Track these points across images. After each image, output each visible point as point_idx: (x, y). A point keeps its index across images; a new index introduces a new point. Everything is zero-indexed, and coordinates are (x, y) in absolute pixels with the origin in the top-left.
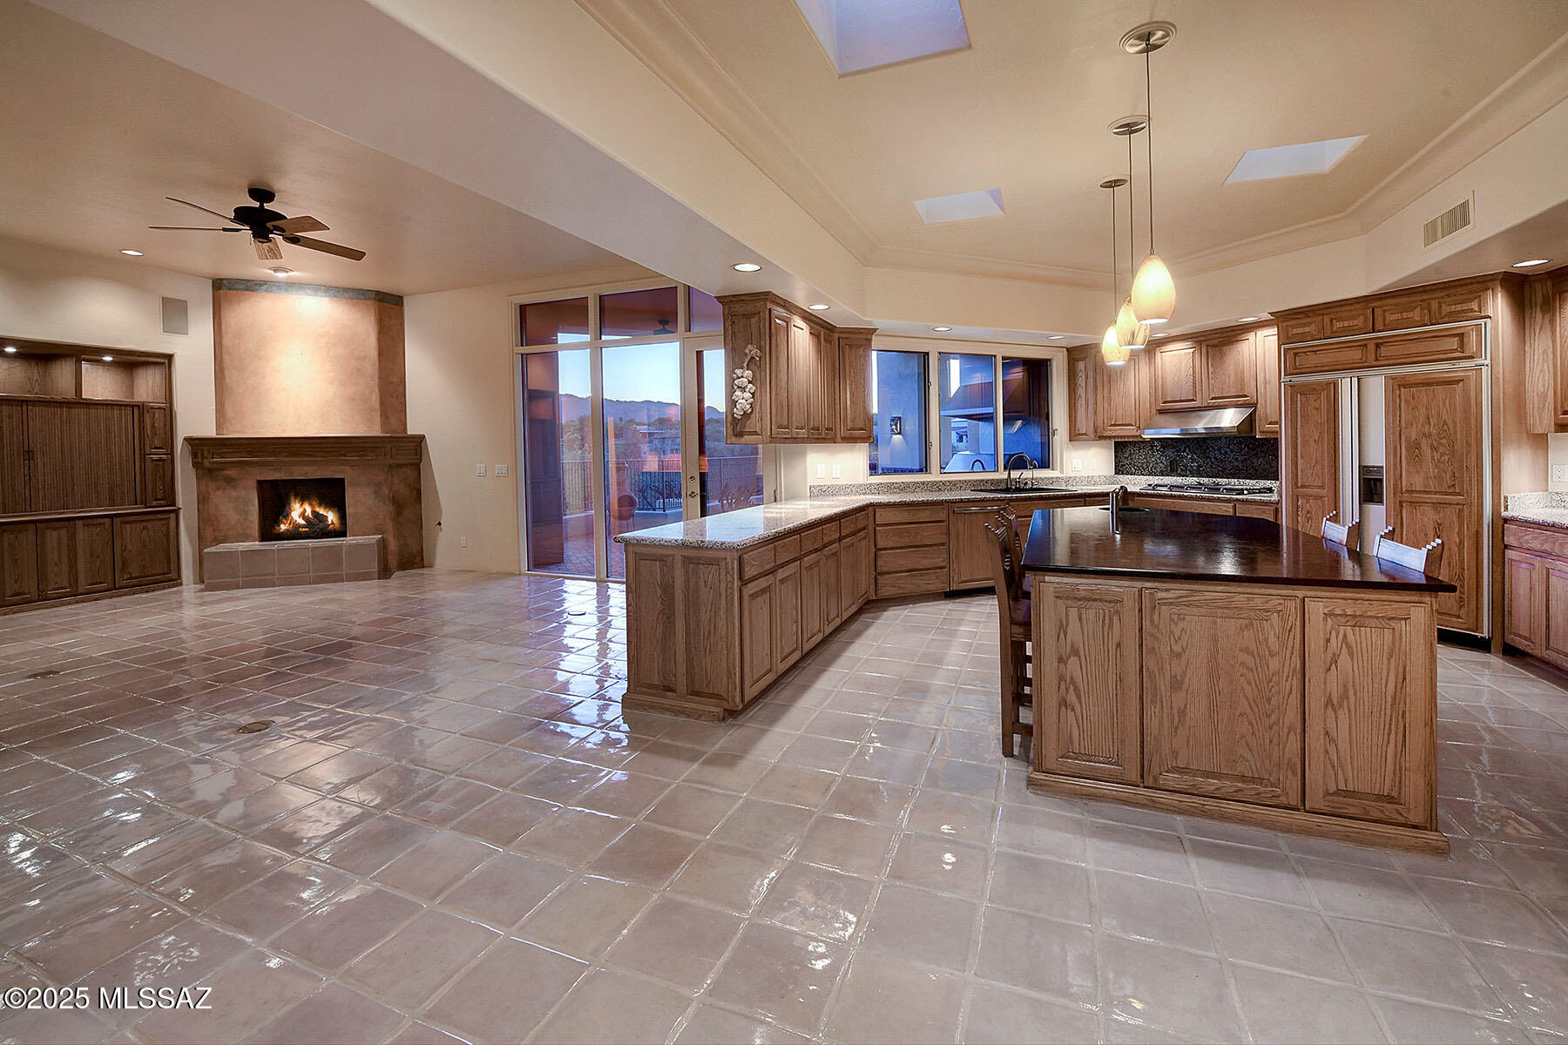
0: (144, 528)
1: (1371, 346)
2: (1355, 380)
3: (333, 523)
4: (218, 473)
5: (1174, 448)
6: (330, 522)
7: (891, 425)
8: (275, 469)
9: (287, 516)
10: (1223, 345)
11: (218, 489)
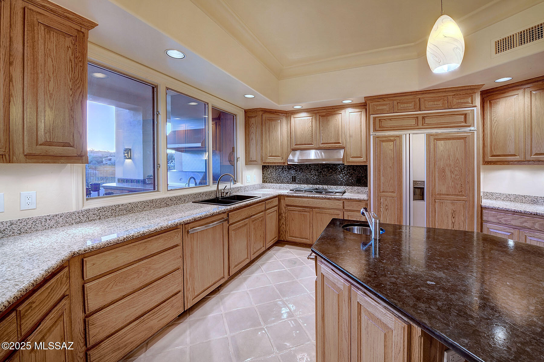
1: (420, 119)
2: (408, 135)
5: (294, 169)
7: (124, 153)
10: (328, 116)
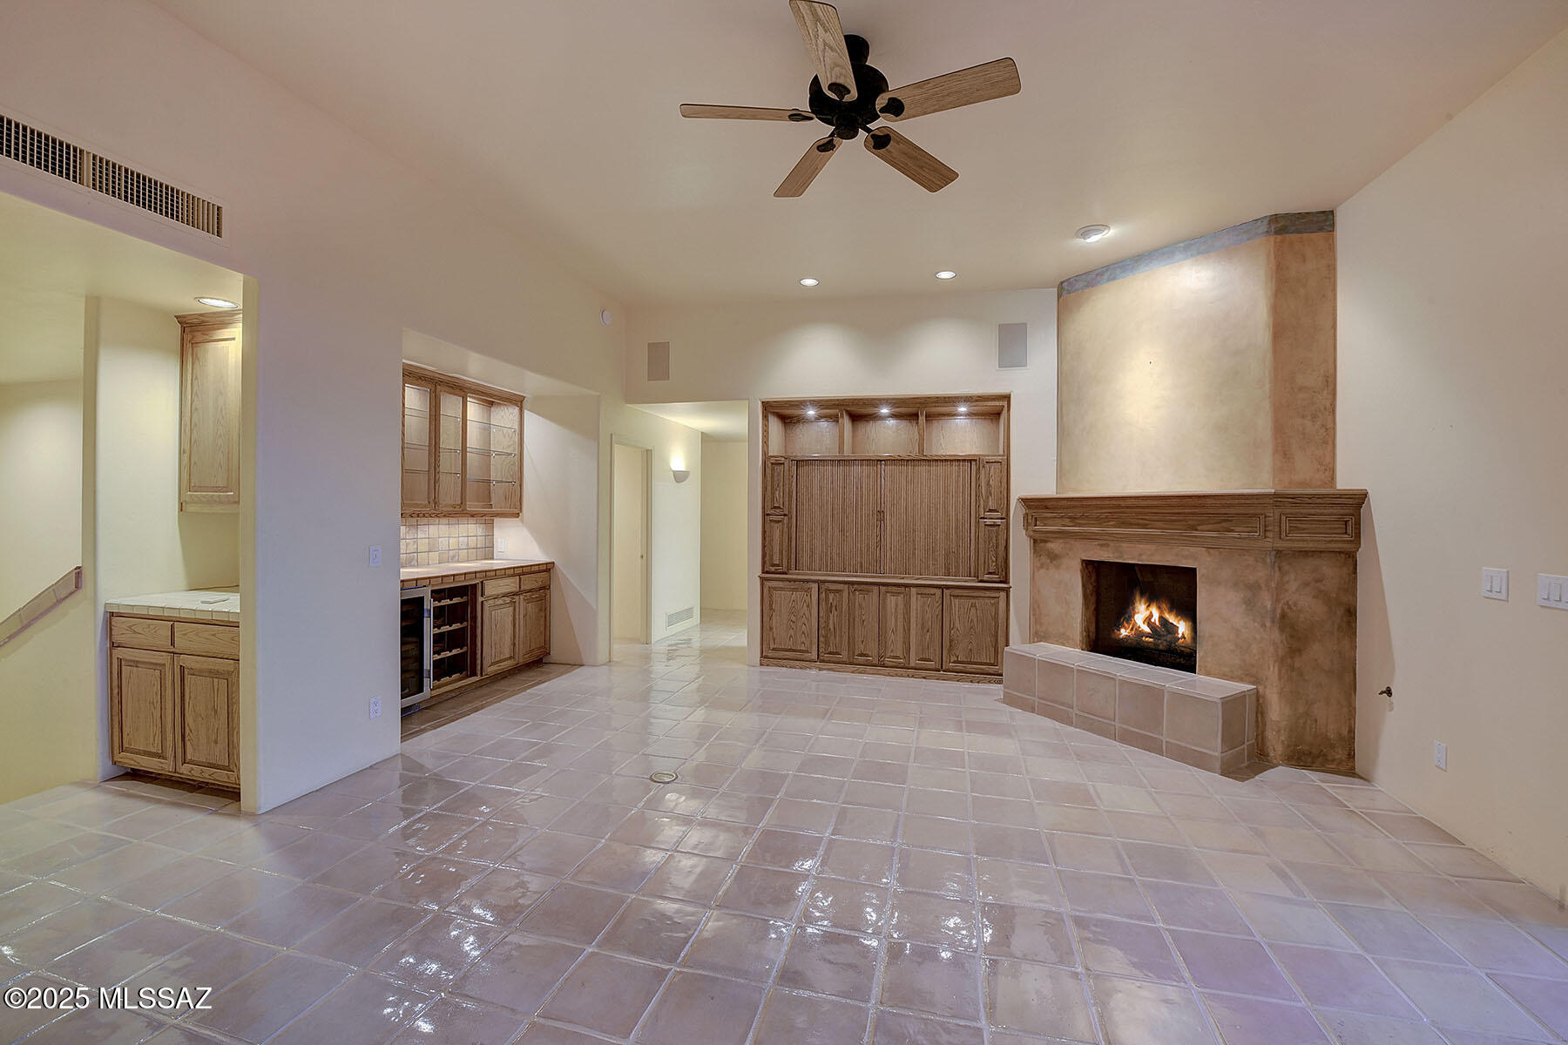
0: (973, 605)
3: (1183, 637)
4: (1042, 544)
6: (1180, 636)
8: (1102, 545)
9: (1130, 618)
11: (1042, 566)
